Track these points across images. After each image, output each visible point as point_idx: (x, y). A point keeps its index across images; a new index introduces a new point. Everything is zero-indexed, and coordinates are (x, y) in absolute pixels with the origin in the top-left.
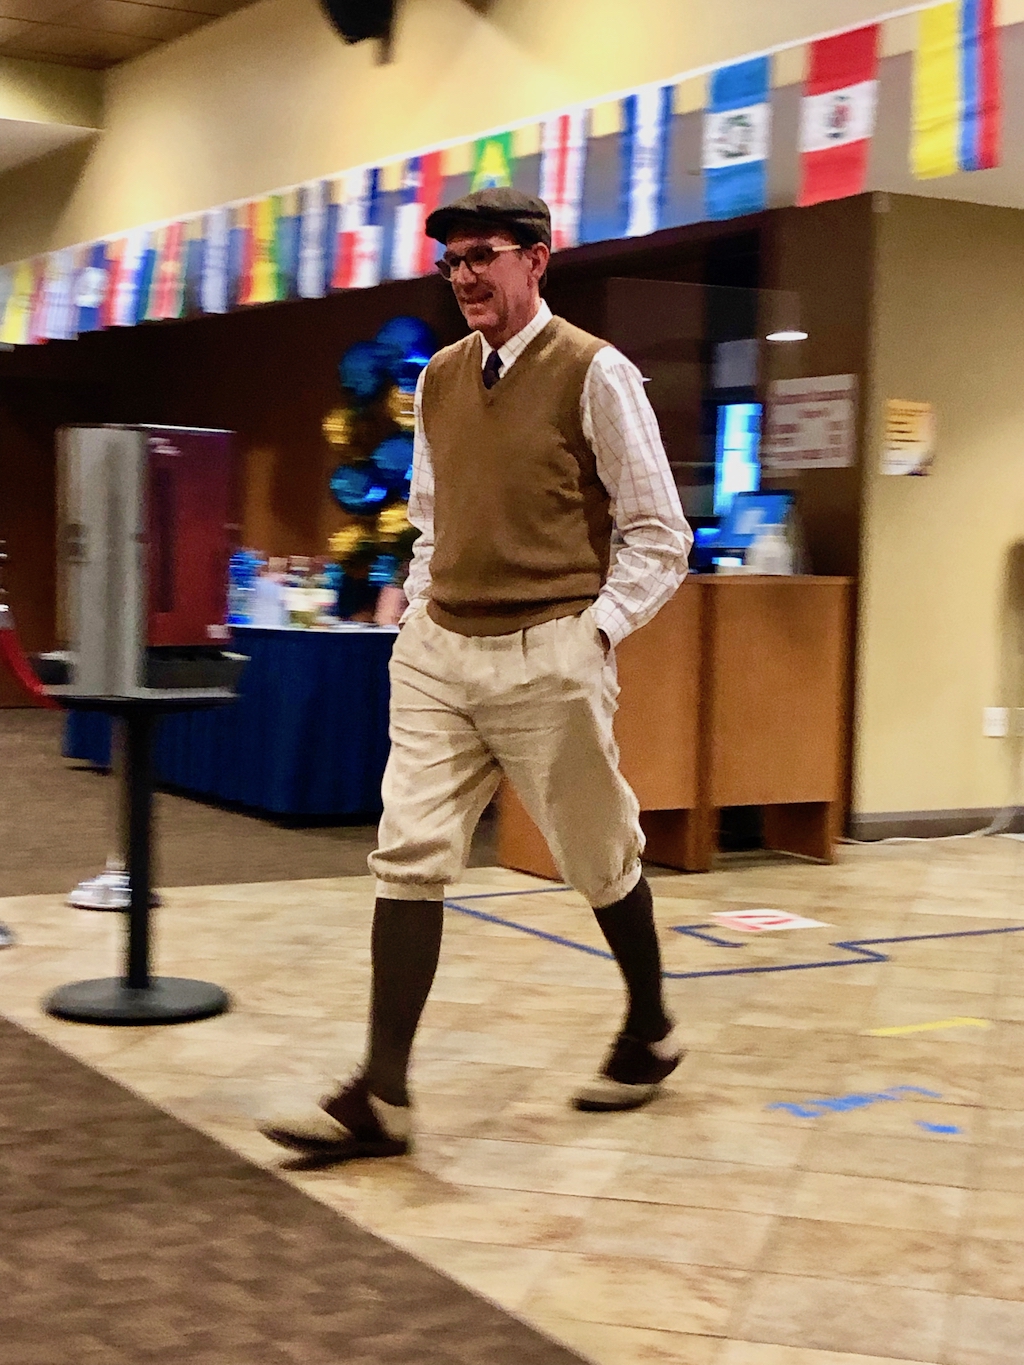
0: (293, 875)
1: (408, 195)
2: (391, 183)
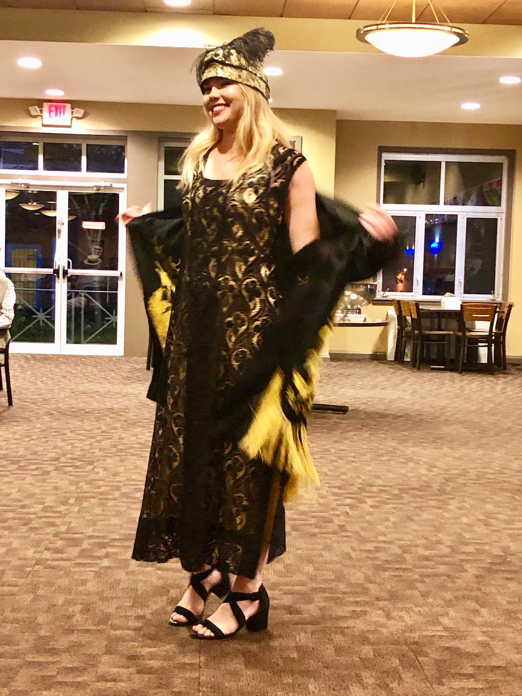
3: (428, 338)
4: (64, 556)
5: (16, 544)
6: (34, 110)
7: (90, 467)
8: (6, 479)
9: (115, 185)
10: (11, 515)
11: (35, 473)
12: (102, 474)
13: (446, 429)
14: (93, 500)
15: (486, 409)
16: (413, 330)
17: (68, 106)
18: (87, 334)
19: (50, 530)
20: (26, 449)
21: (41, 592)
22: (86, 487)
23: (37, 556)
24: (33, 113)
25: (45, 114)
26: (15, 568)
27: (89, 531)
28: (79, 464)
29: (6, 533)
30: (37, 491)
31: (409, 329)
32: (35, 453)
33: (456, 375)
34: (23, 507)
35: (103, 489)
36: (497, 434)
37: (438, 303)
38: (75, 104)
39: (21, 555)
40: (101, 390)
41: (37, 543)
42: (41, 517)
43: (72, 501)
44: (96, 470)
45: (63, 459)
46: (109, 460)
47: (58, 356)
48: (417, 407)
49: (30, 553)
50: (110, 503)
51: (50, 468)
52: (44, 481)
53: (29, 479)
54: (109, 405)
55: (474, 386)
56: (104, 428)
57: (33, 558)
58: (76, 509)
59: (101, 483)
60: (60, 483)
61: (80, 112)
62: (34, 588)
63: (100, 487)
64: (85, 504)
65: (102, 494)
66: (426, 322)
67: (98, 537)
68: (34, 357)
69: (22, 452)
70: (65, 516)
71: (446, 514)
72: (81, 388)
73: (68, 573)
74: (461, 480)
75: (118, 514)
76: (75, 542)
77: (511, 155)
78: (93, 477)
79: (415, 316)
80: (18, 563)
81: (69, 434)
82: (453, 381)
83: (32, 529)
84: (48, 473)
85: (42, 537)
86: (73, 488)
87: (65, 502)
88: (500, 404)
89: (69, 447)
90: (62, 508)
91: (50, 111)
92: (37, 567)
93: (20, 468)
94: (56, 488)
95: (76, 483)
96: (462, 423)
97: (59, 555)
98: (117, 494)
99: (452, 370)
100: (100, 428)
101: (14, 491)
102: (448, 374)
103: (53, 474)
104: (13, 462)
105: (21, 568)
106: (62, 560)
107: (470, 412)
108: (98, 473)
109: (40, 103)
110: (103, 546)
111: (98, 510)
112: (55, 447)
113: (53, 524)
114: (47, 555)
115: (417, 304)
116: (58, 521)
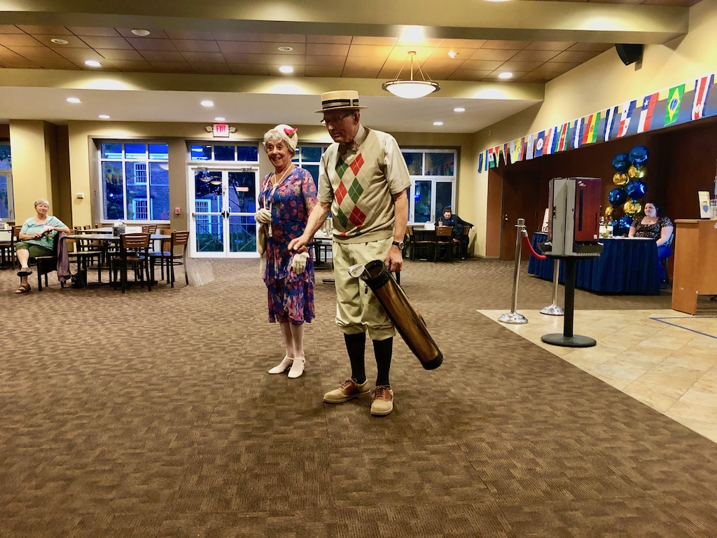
0: (604, 308)
1: (643, 108)
2: (639, 104)
3: (419, 245)
4: (246, 366)
5: (219, 361)
6: (209, 128)
7: (252, 318)
8: (208, 326)
9: (253, 168)
10: (214, 345)
11: (223, 322)
12: (259, 321)
13: (433, 292)
14: (256, 336)
15: (451, 281)
16: (411, 241)
17: (227, 126)
18: (240, 246)
19: (236, 353)
20: (217, 309)
21: (237, 386)
22: (252, 329)
23: (232, 367)
24: (208, 130)
25: (215, 131)
26: (220, 374)
27: (257, 352)
28: (246, 316)
29: (213, 355)
30: (226, 332)
31: (408, 240)
32: (222, 311)
33: (433, 264)
34: (220, 341)
35: (261, 330)
36: (459, 294)
37: (423, 227)
38: (230, 125)
39: (223, 366)
40: (252, 277)
41: (231, 360)
42: (230, 346)
43: (245, 337)
44: (256, 320)
45: (237, 314)
46: (262, 314)
47: (226, 259)
48: (416, 281)
49: (228, 366)
50: (266, 337)
51: (231, 319)
52: (229, 326)
53: (221, 326)
54: (257, 284)
55: (443, 269)
56: (256, 297)
57: (229, 368)
58: (248, 341)
59: (259, 326)
60: (238, 327)
61: (234, 129)
62: (233, 385)
63: (259, 329)
64: (253, 338)
65: (260, 332)
66: (417, 237)
67: (262, 356)
68: (213, 259)
69: (215, 311)
70: (243, 345)
71: (440, 338)
72: (241, 276)
73: (249, 376)
74: (445, 319)
75: (271, 343)
76: (251, 359)
77: (458, 149)
78: (255, 323)
79: (411, 234)
80: (222, 371)
81: (238, 301)
82: (432, 266)
83: (227, 352)
84: (231, 322)
85: (233, 356)
86: (245, 330)
87: (242, 337)
88: (458, 278)
89: (240, 308)
90: (241, 341)
91: (218, 129)
92: (232, 373)
93: (215, 320)
94: (236, 330)
95: (246, 327)
96: (440, 289)
97: (243, 366)
98: (269, 332)
99: (431, 261)
100: (254, 297)
101: (214, 332)
102: (429, 263)
103: (233, 322)
104: (211, 317)
105: (224, 374)
106: (245, 369)
107: (443, 283)
108: (257, 321)
109: (212, 125)
110: (265, 360)
111: (260, 341)
112: (232, 308)
113: (237, 350)
114: (237, 366)
115: (413, 227)
116: (240, 348)
